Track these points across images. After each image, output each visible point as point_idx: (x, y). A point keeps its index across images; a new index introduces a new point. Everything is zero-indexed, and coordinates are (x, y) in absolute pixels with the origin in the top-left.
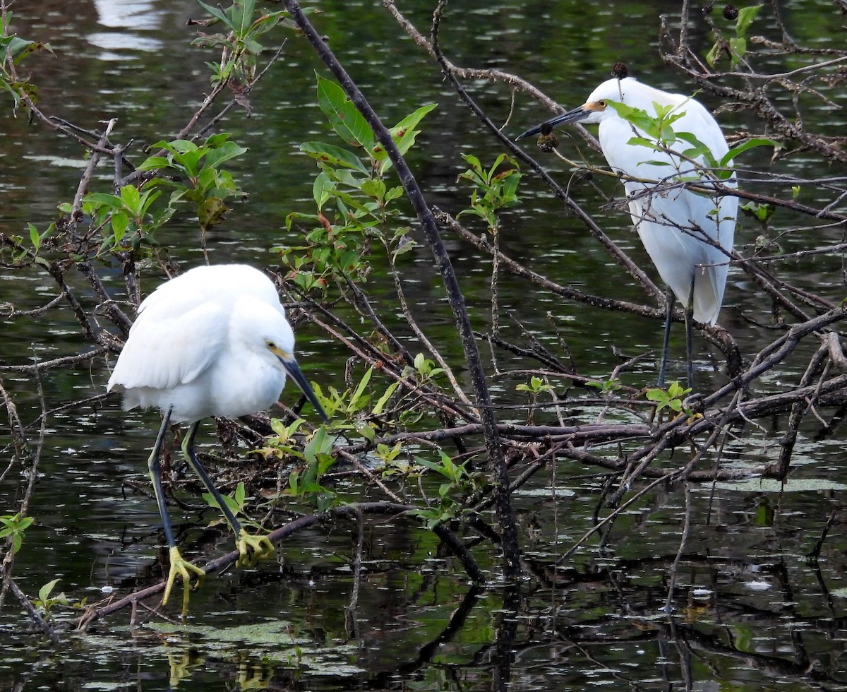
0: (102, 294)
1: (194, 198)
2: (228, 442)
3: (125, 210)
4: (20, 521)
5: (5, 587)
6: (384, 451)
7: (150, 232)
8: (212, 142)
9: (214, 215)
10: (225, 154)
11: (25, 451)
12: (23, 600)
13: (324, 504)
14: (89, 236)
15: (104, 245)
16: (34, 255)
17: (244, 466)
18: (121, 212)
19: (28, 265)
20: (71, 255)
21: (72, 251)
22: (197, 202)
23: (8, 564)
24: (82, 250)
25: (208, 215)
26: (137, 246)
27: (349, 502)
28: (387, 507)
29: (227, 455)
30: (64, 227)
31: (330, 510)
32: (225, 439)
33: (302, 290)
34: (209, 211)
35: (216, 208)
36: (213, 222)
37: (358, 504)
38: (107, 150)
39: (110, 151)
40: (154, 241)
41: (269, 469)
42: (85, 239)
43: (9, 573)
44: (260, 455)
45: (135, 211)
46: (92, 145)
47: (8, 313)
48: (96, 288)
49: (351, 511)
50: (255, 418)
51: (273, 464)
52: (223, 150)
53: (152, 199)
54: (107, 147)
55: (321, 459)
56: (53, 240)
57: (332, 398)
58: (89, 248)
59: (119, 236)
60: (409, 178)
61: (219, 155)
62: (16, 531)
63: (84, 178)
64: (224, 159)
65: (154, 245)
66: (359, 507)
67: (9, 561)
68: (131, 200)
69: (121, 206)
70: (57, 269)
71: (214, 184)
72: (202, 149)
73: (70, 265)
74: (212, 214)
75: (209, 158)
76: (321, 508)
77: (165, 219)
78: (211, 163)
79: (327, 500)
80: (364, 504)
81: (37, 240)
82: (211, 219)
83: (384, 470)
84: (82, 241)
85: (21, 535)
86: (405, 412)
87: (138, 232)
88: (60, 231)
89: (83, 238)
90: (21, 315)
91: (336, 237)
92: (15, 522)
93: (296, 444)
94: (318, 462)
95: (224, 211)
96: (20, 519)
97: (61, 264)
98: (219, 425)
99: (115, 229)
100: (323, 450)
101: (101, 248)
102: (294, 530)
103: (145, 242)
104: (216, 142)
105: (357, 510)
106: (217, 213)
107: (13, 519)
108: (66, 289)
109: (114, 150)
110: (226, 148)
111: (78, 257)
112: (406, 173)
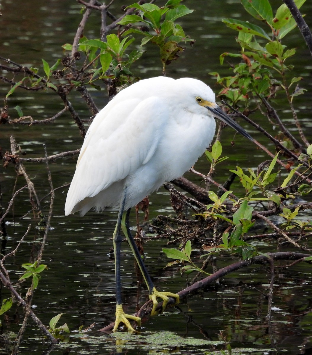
0: (93, 107)
1: (157, 43)
2: (180, 209)
3: (110, 51)
4: (37, 267)
5: (27, 313)
6: (287, 213)
7: (127, 66)
8: (170, 4)
9: (172, 54)
10: (178, 14)
11: (40, 216)
12: (39, 324)
13: (247, 255)
14: (84, 68)
15: (94, 75)
16: (46, 81)
17: (191, 225)
18: (107, 52)
19: (42, 88)
20: (72, 81)
21: (73, 79)
22: (160, 45)
23: (29, 296)
24: (79, 78)
25: (167, 53)
26: (118, 76)
27: (264, 252)
28: (291, 255)
29: (180, 218)
30: (68, 64)
31: (251, 259)
32: (178, 208)
33: (231, 102)
34: (168, 51)
35: (173, 49)
36: (171, 59)
37: (270, 254)
38: (96, 7)
39: (98, 7)
40: (130, 72)
41: (208, 227)
42: (82, 71)
43: (30, 303)
44: (202, 218)
45: (117, 52)
46: (86, 3)
47: (28, 122)
48: (89, 103)
49: (265, 259)
50: (200, 192)
51: (211, 224)
52: (177, 10)
53: (129, 43)
54: (96, 4)
55: (244, 223)
56: (60, 72)
57: (251, 177)
58: (84, 77)
59: (105, 68)
60: (304, 27)
61: (175, 14)
62: (34, 274)
63: (80, 26)
64: (179, 16)
65: (130, 75)
66: (271, 256)
67: (30, 294)
68: (114, 44)
69: (107, 48)
70: (62, 90)
71: (171, 33)
72: (163, 9)
73: (71, 88)
74: (170, 53)
75: (169, 15)
76: (244, 257)
77: (137, 57)
78: (170, 18)
79: (249, 251)
80: (275, 253)
81: (48, 71)
82: (169, 57)
83: (288, 226)
84: (79, 72)
85: (38, 277)
86: (301, 186)
87: (119, 66)
88: (65, 66)
89: (80, 70)
90: (37, 123)
91: (255, 71)
92: (33, 268)
93: (226, 209)
94: (242, 225)
95: (179, 50)
96: (37, 265)
97: (65, 87)
98: (173, 197)
99: (102, 63)
100: (246, 217)
101: (92, 77)
102: (226, 273)
103: (123, 73)
104: (173, 4)
105: (270, 258)
106: (174, 52)
107: (32, 266)
108: (68, 104)
109: (101, 7)
110: (180, 9)
111: (77, 83)
112: (303, 24)
